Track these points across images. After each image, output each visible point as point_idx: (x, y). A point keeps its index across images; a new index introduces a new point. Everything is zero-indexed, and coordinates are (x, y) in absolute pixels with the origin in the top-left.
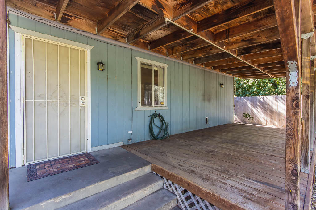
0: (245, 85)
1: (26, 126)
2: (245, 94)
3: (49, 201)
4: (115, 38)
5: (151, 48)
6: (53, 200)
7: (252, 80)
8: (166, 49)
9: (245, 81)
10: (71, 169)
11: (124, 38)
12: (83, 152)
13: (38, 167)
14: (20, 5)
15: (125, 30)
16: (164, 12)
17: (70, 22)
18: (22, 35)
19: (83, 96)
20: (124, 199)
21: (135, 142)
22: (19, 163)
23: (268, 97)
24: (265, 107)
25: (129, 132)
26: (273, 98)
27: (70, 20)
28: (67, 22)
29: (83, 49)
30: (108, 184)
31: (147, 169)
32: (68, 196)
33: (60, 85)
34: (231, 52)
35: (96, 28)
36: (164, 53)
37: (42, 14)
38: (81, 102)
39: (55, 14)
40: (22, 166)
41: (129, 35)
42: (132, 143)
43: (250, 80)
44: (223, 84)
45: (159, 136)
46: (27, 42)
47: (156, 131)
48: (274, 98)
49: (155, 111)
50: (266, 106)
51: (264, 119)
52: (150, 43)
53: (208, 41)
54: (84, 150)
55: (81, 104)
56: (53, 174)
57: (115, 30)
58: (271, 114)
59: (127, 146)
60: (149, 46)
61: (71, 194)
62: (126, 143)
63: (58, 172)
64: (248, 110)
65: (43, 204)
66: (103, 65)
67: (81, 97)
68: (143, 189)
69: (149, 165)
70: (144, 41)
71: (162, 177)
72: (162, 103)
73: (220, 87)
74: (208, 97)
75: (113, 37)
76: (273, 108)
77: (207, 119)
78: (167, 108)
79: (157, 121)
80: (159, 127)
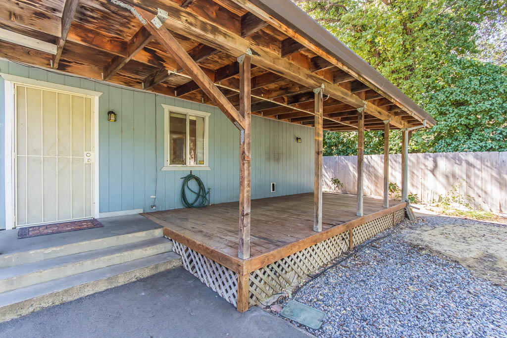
0: (345, 139)
1: (18, 185)
2: (346, 152)
3: (39, 251)
4: (128, 83)
5: (178, 95)
6: (42, 250)
7: (354, 132)
8: (202, 95)
9: (346, 134)
10: (69, 231)
11: (140, 83)
12: (88, 217)
13: (30, 229)
14: (10, 54)
15: (138, 75)
16: (165, 65)
17: (69, 69)
18: (13, 82)
19: (89, 152)
20: (119, 255)
21: (160, 210)
22: (9, 226)
23: (373, 156)
24: (369, 171)
25: (152, 197)
26: (378, 157)
27: (69, 66)
28: (65, 69)
29: (89, 97)
30: (105, 243)
31: (158, 233)
32: (58, 248)
33: (58, 139)
34: (274, 100)
35: (102, 74)
36: (198, 100)
37: (35, 62)
38: (86, 158)
39: (51, 61)
40: (13, 228)
41: (145, 79)
42: (157, 210)
43: (352, 133)
44: (300, 139)
45: (196, 204)
46: (19, 90)
47: (191, 197)
48: (380, 158)
49: (191, 173)
50: (371, 170)
51: (368, 187)
52: (177, 88)
53: (234, 90)
54: (90, 215)
55: (86, 161)
56: (47, 234)
57: (127, 75)
58: (376, 181)
59: (148, 213)
60: (176, 92)
61: (63, 248)
62: (148, 210)
63: (53, 233)
64: (350, 175)
65: (32, 252)
66: (115, 115)
67: (85, 153)
68: (144, 249)
69: (161, 228)
70: (168, 87)
71: (171, 240)
72: (202, 162)
73: (296, 143)
74: (275, 155)
75: (125, 83)
76: (378, 172)
77: (273, 185)
78: (209, 169)
79: (193, 184)
80: (196, 192)
